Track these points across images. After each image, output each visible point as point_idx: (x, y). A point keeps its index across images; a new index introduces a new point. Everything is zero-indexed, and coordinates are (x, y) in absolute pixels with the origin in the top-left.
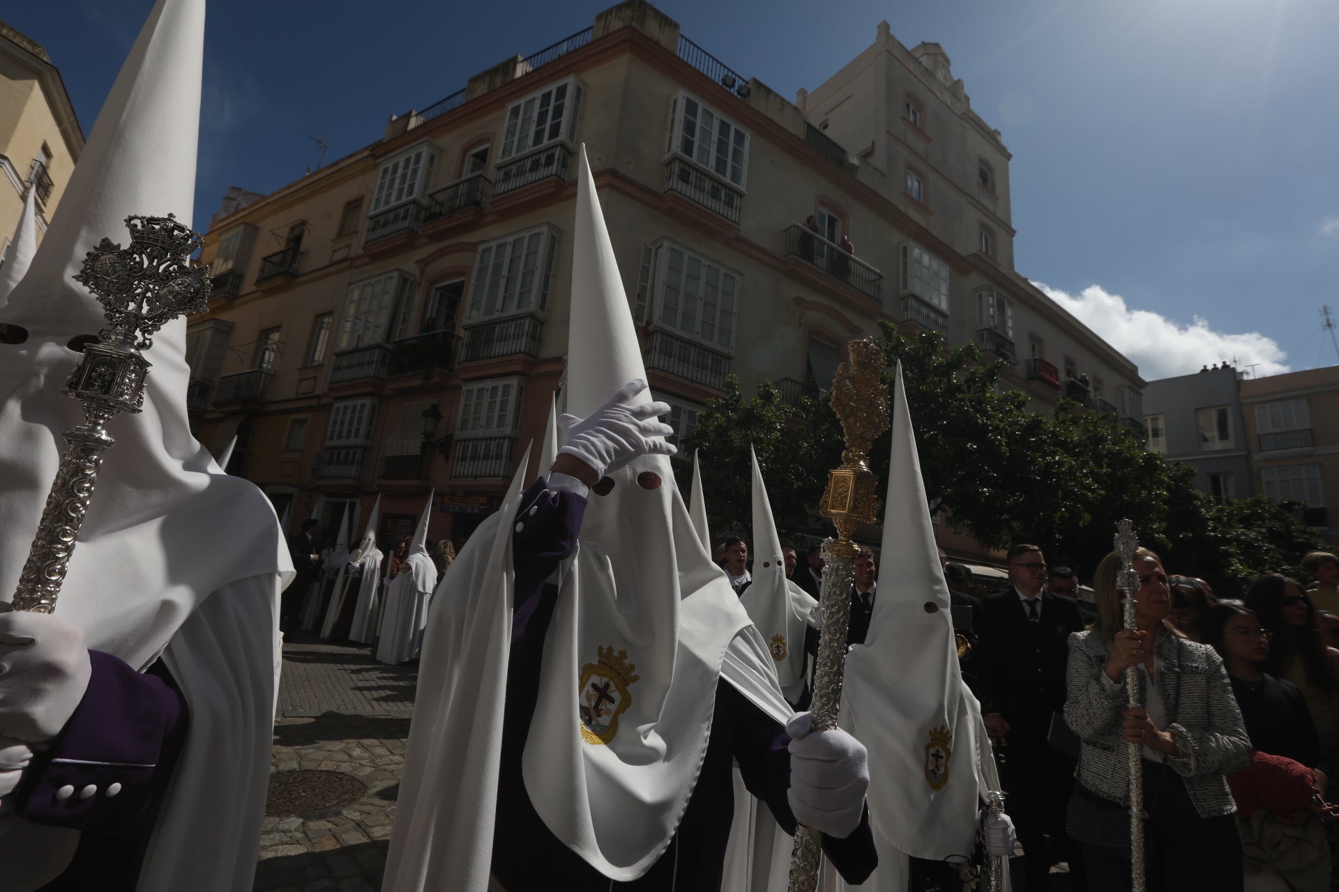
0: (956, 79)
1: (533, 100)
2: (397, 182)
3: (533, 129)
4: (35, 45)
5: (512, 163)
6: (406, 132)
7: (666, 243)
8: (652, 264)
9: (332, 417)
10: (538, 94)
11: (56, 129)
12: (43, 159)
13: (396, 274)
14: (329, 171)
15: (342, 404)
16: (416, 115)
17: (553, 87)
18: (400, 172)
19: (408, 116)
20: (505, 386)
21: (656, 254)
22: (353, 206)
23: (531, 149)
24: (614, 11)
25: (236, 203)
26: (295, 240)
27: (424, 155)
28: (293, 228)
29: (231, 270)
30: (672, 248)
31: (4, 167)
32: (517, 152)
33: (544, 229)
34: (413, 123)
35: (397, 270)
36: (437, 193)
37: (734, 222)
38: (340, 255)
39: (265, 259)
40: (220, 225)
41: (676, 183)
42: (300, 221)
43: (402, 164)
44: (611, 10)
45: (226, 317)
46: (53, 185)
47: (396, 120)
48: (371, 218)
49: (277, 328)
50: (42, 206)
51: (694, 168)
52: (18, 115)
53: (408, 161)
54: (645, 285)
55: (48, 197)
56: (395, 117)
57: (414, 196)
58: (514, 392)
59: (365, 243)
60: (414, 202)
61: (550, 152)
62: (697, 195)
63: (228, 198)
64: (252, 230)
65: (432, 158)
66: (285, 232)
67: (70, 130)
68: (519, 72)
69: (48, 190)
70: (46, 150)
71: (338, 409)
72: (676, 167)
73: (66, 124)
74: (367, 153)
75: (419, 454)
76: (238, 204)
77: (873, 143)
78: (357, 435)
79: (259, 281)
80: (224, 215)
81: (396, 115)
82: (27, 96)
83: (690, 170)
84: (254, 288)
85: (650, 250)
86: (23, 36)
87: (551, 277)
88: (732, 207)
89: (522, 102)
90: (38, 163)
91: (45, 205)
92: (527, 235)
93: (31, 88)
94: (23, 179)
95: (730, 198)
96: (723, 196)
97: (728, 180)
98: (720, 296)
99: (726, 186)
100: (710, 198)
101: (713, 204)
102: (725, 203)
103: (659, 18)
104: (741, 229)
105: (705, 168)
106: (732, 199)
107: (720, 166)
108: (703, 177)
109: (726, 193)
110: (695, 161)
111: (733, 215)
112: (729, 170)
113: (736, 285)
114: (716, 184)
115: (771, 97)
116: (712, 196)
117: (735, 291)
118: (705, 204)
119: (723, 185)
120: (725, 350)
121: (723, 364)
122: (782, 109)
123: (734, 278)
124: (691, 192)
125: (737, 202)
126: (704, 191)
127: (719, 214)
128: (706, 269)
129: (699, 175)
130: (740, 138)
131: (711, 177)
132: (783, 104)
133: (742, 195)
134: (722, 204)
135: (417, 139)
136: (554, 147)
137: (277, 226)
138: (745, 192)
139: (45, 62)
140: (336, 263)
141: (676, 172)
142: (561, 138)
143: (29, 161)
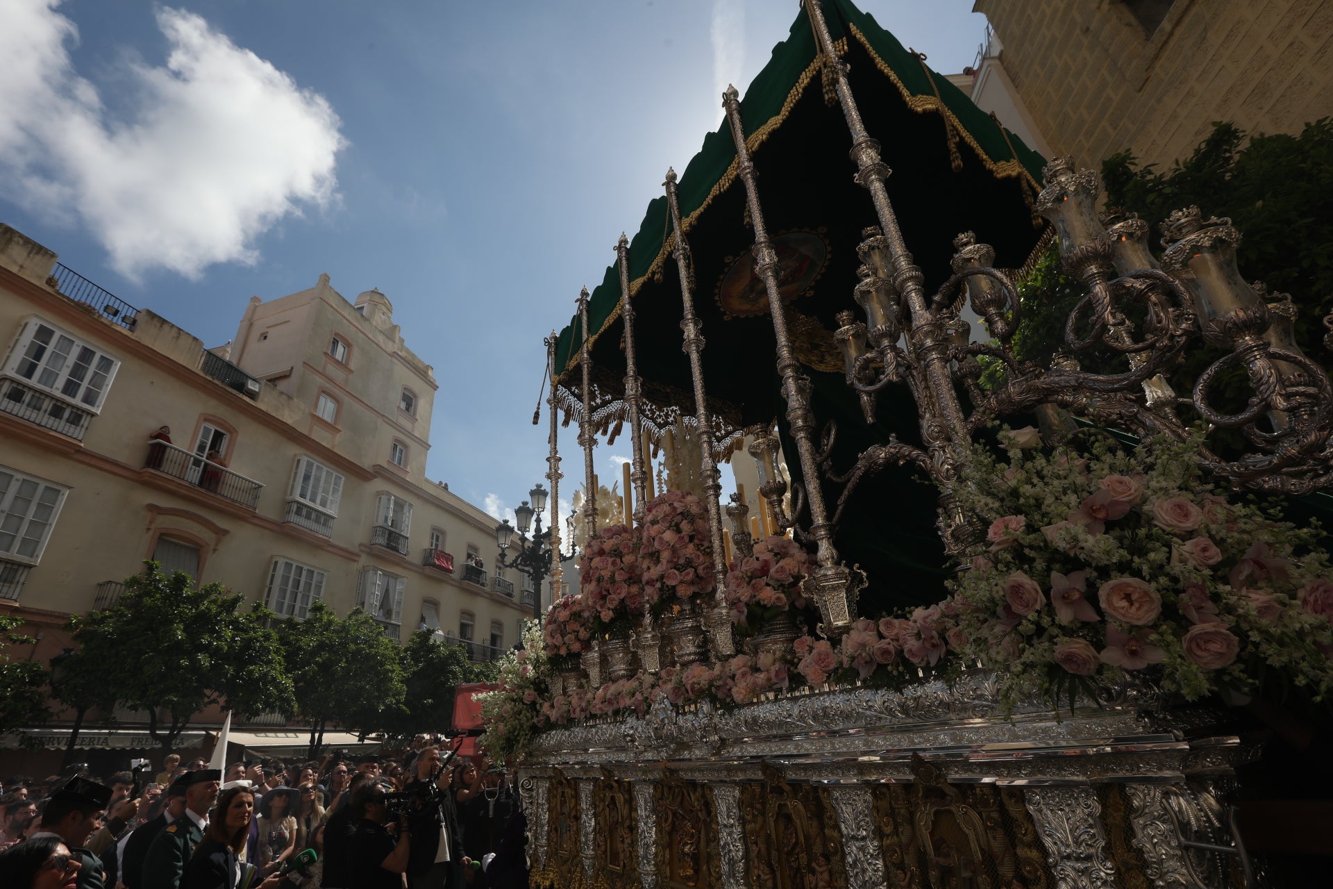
0: (395, 324)
37: (76, 439)
41: (3, 403)
51: (31, 390)
62: (28, 413)
72: (6, 388)
77: (292, 368)
83: (26, 390)
88: (78, 424)
95: (77, 417)
96: (66, 414)
97: (77, 401)
98: (33, 508)
99: (73, 407)
100: (47, 416)
101: (51, 422)
102: (67, 421)
103: (30, 246)
104: (82, 445)
105: (47, 389)
106: (80, 417)
107: (70, 388)
108: (42, 397)
109: (72, 412)
110: (33, 382)
111: (75, 432)
112: (81, 392)
113: (60, 498)
114: (59, 404)
115: (166, 327)
116: (50, 414)
117: (58, 503)
118: (37, 422)
119: (68, 405)
120: (25, 559)
121: (20, 572)
122: (178, 338)
123: (59, 491)
124: (19, 409)
125: (85, 421)
126: (39, 409)
127: (55, 431)
128: (19, 484)
129: (37, 395)
130: (106, 364)
131: (52, 398)
132: (179, 334)
133: (93, 415)
134: (63, 422)
138: (98, 412)
141: (4, 391)
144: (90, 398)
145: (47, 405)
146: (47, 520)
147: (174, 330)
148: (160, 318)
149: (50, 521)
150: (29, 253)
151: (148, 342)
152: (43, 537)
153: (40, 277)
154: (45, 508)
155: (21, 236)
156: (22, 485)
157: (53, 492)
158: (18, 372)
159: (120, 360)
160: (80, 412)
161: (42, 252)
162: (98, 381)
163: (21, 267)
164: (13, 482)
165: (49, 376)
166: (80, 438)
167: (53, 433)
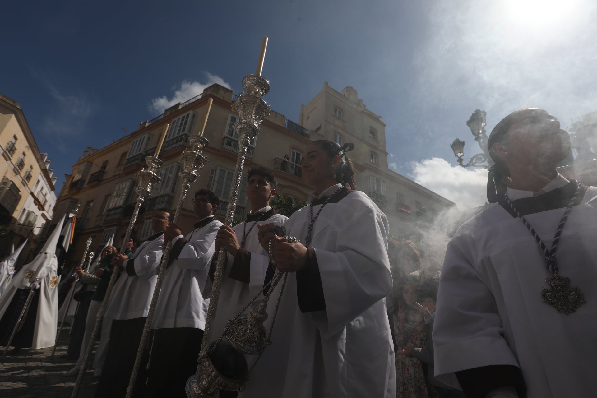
0: (360, 99)
1: (179, 119)
2: (137, 146)
3: (178, 128)
4: (15, 103)
5: (170, 141)
6: (144, 128)
7: (218, 168)
8: (214, 175)
9: (103, 234)
10: (181, 116)
11: (20, 130)
12: (13, 141)
13: (131, 180)
14: (119, 142)
15: (107, 229)
16: (149, 122)
17: (185, 114)
18: (138, 143)
19: (145, 123)
21: (216, 171)
22: (124, 155)
23: (177, 136)
25: (88, 153)
26: (104, 167)
27: (146, 137)
28: (104, 163)
29: (80, 179)
30: (221, 169)
32: (172, 137)
33: (175, 164)
34: (147, 125)
35: (131, 179)
36: (148, 151)
37: (250, 158)
38: (118, 173)
39: (92, 175)
40: (81, 161)
41: (226, 146)
42: (105, 161)
43: (139, 141)
45: (76, 197)
46: (16, 149)
47: (142, 124)
48: (127, 160)
49: (92, 201)
50: (11, 157)
51: (233, 140)
52: (4, 126)
53: (141, 139)
54: (211, 183)
55: (14, 154)
56: (142, 123)
57: (140, 152)
59: (124, 168)
60: (140, 154)
61: (181, 137)
62: (234, 150)
63: (86, 152)
64: (90, 164)
65: (149, 138)
66: (101, 165)
68: (180, 107)
69: (14, 152)
70: (15, 137)
71: (106, 231)
72: (226, 141)
73: (25, 128)
74: (130, 136)
76: (90, 153)
77: (321, 125)
79: (89, 183)
80: (83, 158)
82: (9, 120)
83: (231, 141)
84: (87, 186)
85: (214, 170)
86: (11, 100)
88: (249, 153)
89: (176, 119)
90: (11, 142)
91: (12, 157)
92: (170, 166)
93: (11, 117)
94: (4, 148)
103: (224, 90)
104: (252, 161)
110: (233, 138)
115: (272, 112)
118: (237, 152)
122: (276, 116)
124: (231, 148)
125: (251, 151)
126: (237, 148)
129: (235, 142)
132: (277, 114)
133: (253, 148)
135: (146, 131)
136: (183, 135)
137: (98, 162)
138: (255, 147)
139: (18, 108)
140: (114, 176)
141: (225, 142)
142: (185, 132)
143: (7, 142)
147: (275, 113)
150: (225, 92)
153: (229, 100)
155: (222, 87)
158: (228, 134)
161: (228, 91)
163: (223, 97)
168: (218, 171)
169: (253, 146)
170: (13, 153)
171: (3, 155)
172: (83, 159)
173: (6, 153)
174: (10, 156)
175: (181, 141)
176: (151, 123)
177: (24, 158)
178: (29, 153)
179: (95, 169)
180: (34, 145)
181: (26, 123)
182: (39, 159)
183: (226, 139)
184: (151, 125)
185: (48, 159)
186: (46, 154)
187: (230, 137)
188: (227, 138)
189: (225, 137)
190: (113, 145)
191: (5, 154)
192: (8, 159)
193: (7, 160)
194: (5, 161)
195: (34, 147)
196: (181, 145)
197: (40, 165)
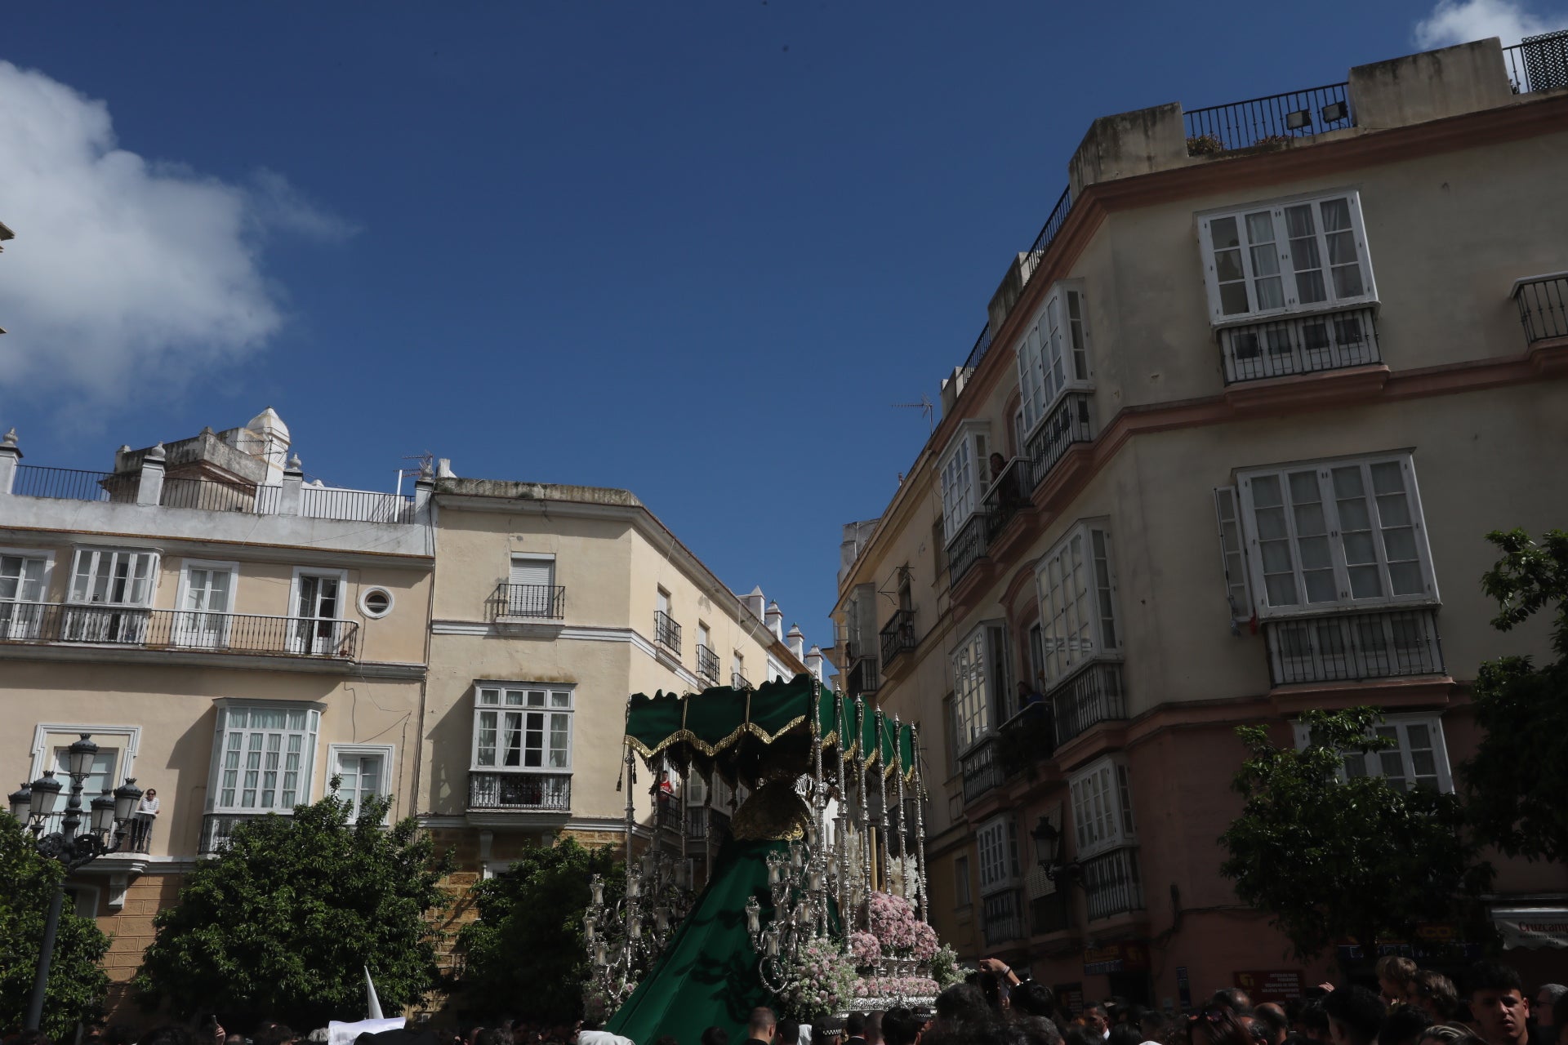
3: (1041, 376)
4: (619, 492)
6: (955, 403)
7: (1242, 478)
8: (1236, 515)
9: (979, 852)
11: (665, 562)
12: (661, 603)
13: (982, 629)
15: (983, 831)
16: (961, 373)
17: (1044, 307)
18: (956, 473)
19: (953, 379)
20: (1102, 771)
21: (1237, 497)
22: (938, 530)
23: (1047, 408)
24: (1081, 150)
25: (854, 547)
26: (905, 592)
27: (968, 444)
28: (900, 575)
29: (862, 654)
30: (1253, 480)
31: (632, 640)
34: (960, 384)
35: (981, 622)
37: (1372, 363)
38: (944, 605)
39: (882, 633)
40: (845, 587)
41: (1238, 370)
42: (899, 570)
43: (954, 463)
44: (1078, 151)
46: (680, 626)
47: (946, 386)
48: (951, 548)
50: (678, 657)
51: (1259, 325)
52: (627, 576)
53: (958, 455)
54: (1237, 552)
55: (680, 643)
56: (944, 382)
57: (972, 509)
58: (1111, 779)
59: (953, 585)
61: (1064, 405)
62: (1278, 364)
63: (847, 542)
64: (870, 589)
66: (893, 585)
67: (677, 555)
68: (1026, 274)
69: (677, 637)
70: (663, 592)
71: (981, 836)
72: (1228, 345)
73: (671, 551)
74: (928, 452)
75: (1054, 891)
76: (857, 548)
78: (1003, 874)
79: (886, 666)
80: (847, 569)
81: (946, 378)
82: (629, 552)
83: (1253, 331)
84: (884, 677)
85: (1229, 492)
86: (611, 490)
87: (1112, 593)
88: (1358, 340)
89: (1025, 338)
90: (660, 613)
91: (680, 655)
92: (1067, 542)
93: (631, 539)
94: (651, 639)
95: (1350, 324)
96: (1331, 334)
97: (1333, 300)
98: (1374, 509)
99: (1333, 314)
100: (1305, 352)
101: (1314, 359)
102: (1339, 341)
103: (1141, 121)
104: (1386, 368)
105: (1279, 311)
106: (1354, 325)
107: (1310, 287)
108: (1282, 327)
109: (1337, 325)
110: (1254, 313)
111: (1364, 353)
112: (1329, 283)
113: (1405, 475)
114: (1311, 323)
115: (1405, 71)
116: (1309, 347)
117: (1407, 484)
118: (1298, 369)
119: (1324, 315)
120: (1413, 599)
121: (1421, 624)
122: (1439, 71)
123: (1397, 464)
124: (1265, 366)
125: (1366, 326)
126: (1289, 350)
127: (1331, 369)
128: (1330, 479)
129: (1273, 328)
130: (1339, 211)
131: (1295, 319)
132: (1437, 62)
133: (1372, 309)
134: (1333, 347)
135: (959, 420)
136: (1064, 400)
137: (886, 576)
138: (1377, 299)
139: (633, 507)
140: (941, 619)
141: (1227, 351)
142: (1067, 384)
143: (652, 617)
144: (1350, 282)
145: (1296, 335)
146: (1409, 521)
147: (1423, 63)
148: (1384, 63)
149: (1414, 521)
150: (1146, 132)
151: (1389, 121)
152: (1419, 552)
153: (1178, 154)
154: (1395, 503)
155: (1123, 118)
156: (1336, 480)
157: (1388, 469)
158: (1227, 312)
159: (1352, 188)
160: (1349, 317)
161: (1158, 115)
162: (1344, 247)
163: (1149, 158)
164: (1321, 482)
165: (1269, 288)
166: (1375, 359)
167: (1328, 375)
168: (1246, 493)
169: (1365, 299)
170: (678, 641)
171: (658, 660)
172: (849, 575)
173: (663, 651)
174: (673, 653)
175: (1066, 426)
176: (970, 370)
177: (708, 639)
178: (717, 617)
179: (887, 609)
180: (714, 590)
181: (669, 538)
182: (747, 620)
183: (1225, 338)
184: (973, 374)
185: (769, 603)
186: (758, 591)
187: (1241, 317)
188: (1229, 329)
189: (1220, 331)
190: (906, 490)
191: (660, 654)
192: (673, 665)
193: (673, 670)
194: (670, 672)
195: (717, 591)
196: (1071, 444)
197: (755, 637)
